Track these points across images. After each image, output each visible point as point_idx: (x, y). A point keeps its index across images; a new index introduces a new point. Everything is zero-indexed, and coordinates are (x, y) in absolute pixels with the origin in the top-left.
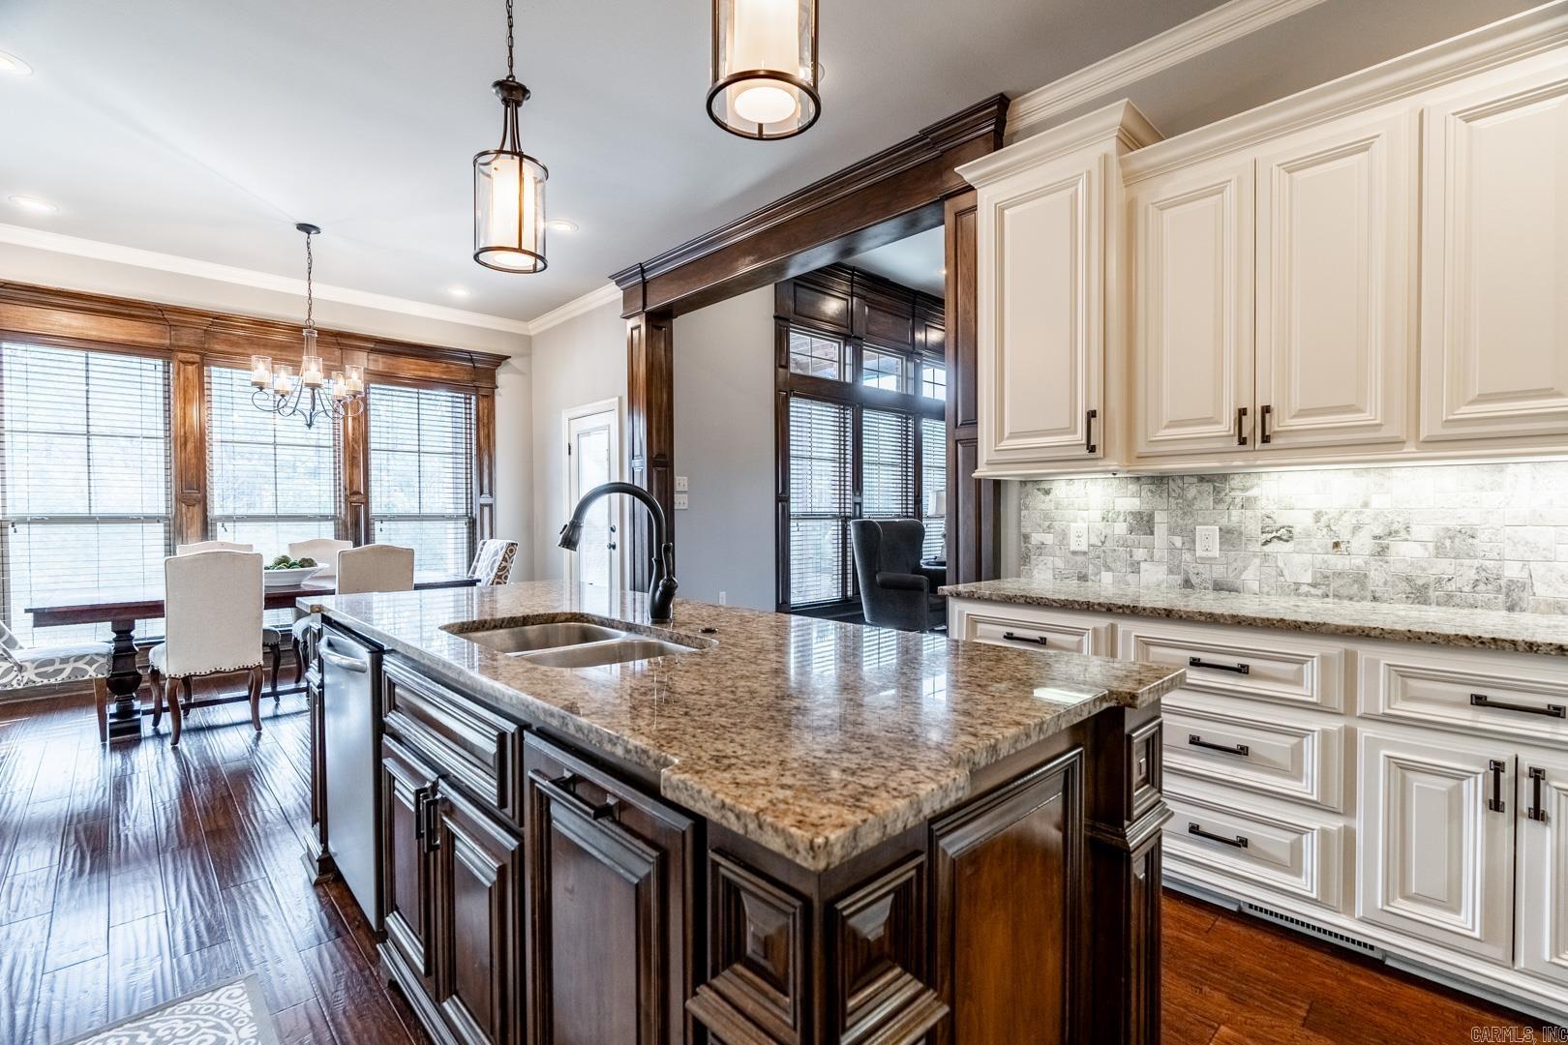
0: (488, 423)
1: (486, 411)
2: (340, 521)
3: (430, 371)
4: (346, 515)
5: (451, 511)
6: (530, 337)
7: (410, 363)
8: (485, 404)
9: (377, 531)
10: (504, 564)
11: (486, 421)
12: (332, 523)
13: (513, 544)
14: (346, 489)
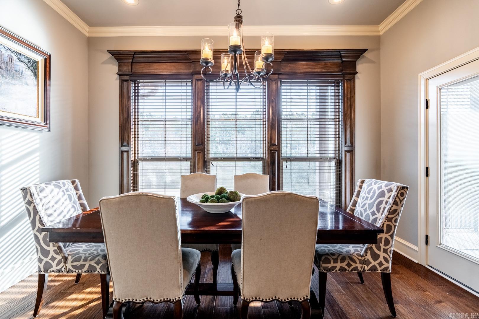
0: (350, 97)
1: (349, 90)
2: (266, 161)
3: (315, 68)
4: (268, 158)
5: (318, 155)
6: (379, 37)
7: (303, 65)
8: (349, 85)
9: (284, 167)
10: (395, 207)
11: (349, 96)
12: (262, 162)
13: (403, 188)
14: (268, 143)
